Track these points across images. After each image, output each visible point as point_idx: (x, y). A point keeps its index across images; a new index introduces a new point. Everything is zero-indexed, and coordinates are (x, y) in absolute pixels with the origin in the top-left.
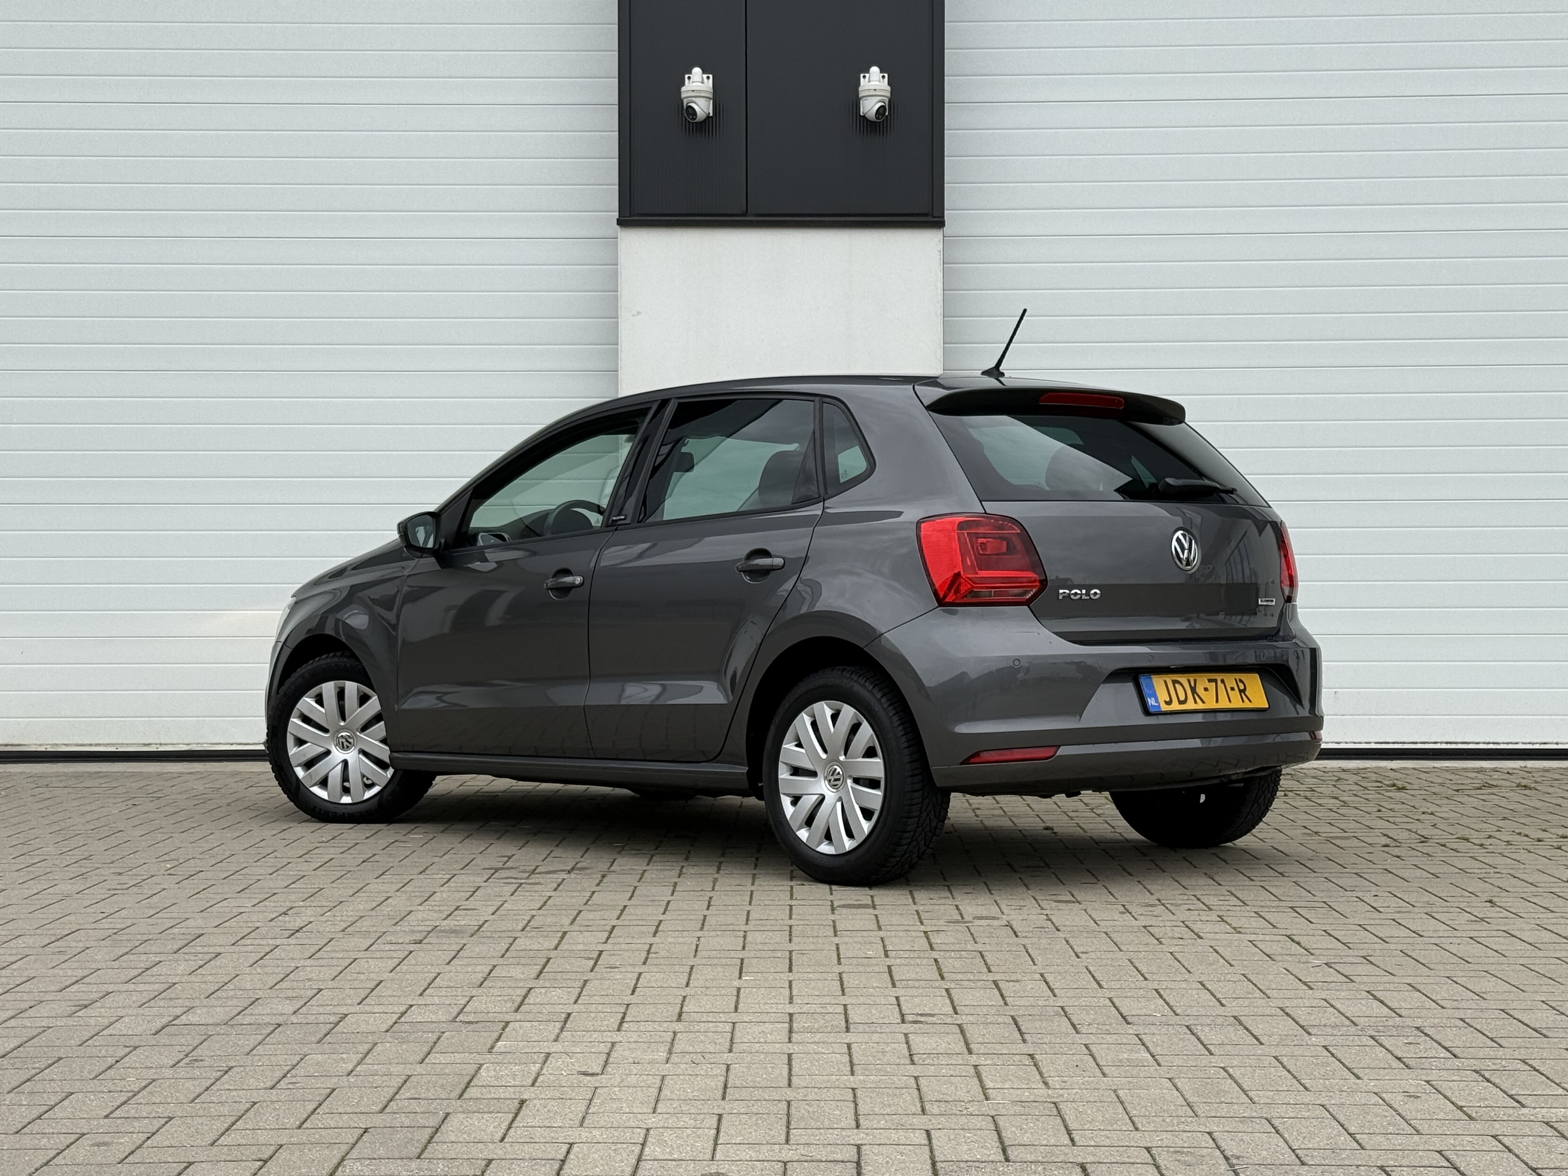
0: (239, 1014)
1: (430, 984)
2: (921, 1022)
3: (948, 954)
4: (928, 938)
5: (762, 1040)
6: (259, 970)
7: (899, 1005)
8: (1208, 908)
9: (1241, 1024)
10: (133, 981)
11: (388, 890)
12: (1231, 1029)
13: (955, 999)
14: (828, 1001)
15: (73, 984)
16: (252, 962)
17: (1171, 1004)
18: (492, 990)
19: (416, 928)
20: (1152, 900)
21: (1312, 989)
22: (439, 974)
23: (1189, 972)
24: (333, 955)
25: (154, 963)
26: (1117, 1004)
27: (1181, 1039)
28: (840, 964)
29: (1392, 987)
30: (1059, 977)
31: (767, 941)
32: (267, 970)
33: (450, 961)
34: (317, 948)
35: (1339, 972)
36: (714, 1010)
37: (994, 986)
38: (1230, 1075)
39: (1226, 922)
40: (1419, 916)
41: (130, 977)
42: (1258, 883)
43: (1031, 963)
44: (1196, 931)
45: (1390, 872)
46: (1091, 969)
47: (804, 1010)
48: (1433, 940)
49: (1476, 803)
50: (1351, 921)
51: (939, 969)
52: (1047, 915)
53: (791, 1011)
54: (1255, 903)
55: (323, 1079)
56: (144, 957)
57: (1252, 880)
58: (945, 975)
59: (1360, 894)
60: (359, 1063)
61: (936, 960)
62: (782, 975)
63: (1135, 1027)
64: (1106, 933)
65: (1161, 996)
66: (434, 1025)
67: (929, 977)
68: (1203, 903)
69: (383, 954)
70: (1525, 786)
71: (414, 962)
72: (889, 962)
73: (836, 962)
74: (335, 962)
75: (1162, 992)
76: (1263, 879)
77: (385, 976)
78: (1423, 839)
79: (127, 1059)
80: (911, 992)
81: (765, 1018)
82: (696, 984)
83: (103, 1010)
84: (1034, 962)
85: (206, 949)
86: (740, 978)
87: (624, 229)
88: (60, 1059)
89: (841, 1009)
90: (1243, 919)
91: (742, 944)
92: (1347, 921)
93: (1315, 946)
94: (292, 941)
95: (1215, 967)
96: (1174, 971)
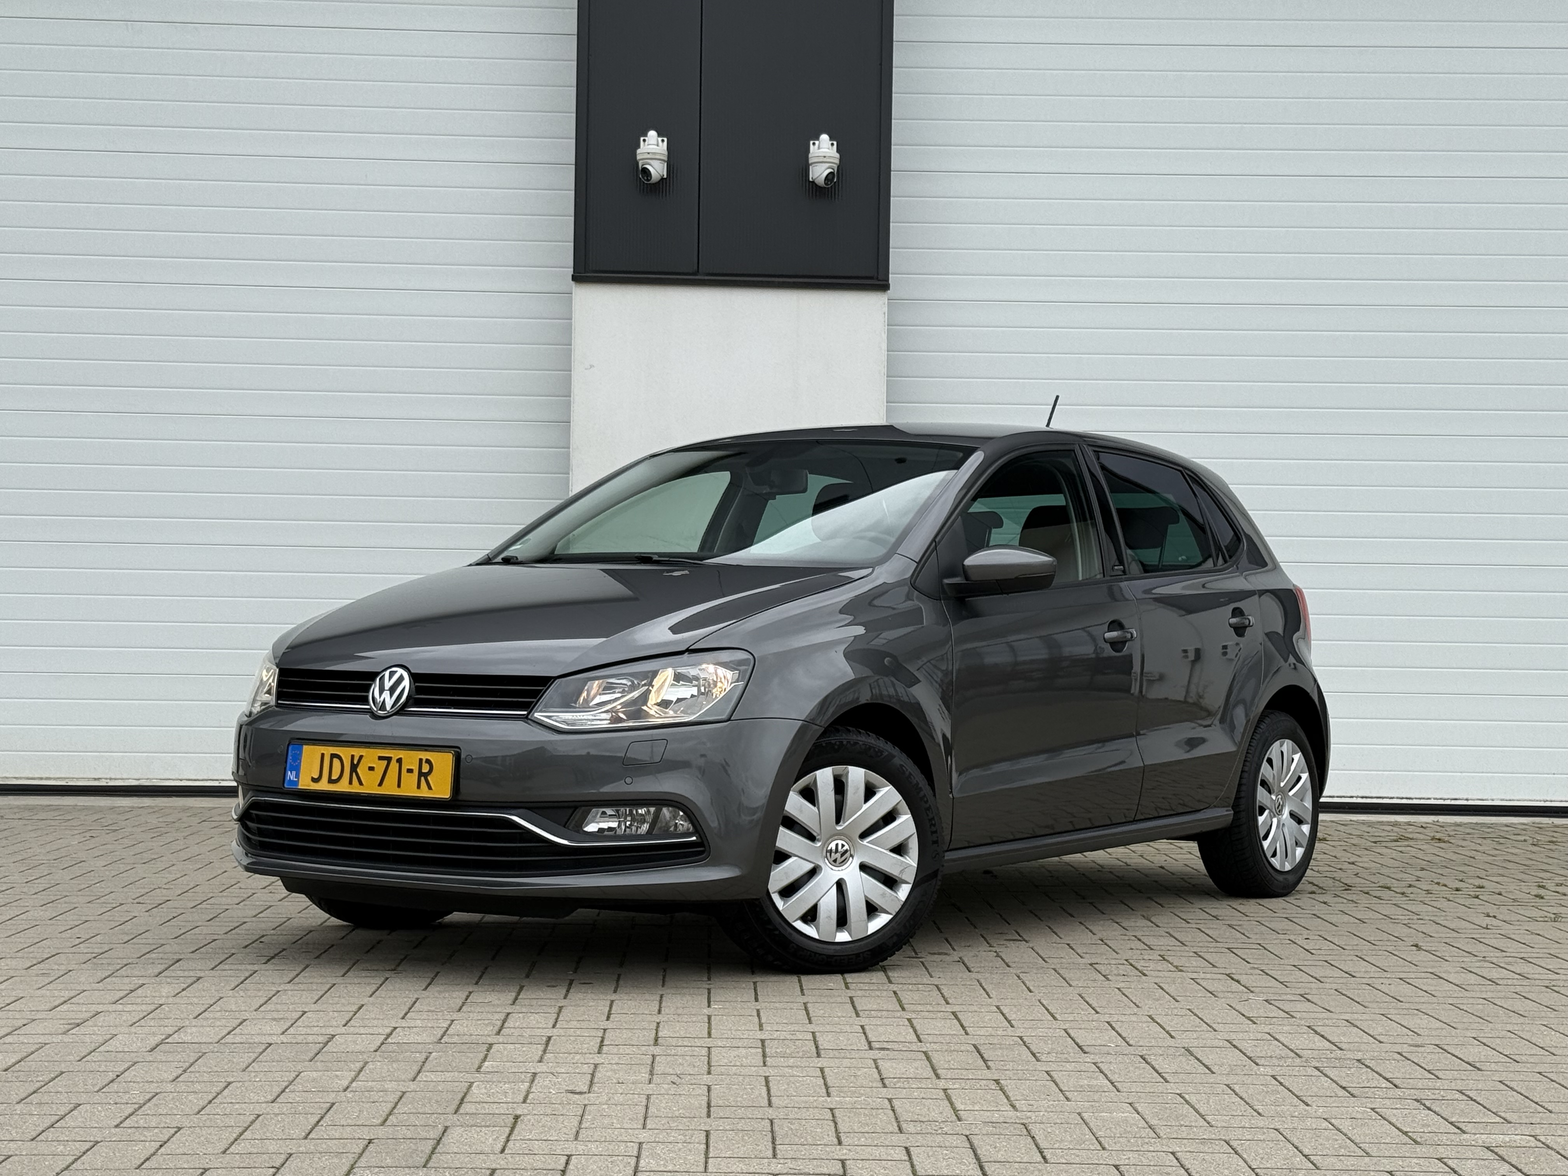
0: (229, 1033)
1: (410, 1009)
2: (888, 1049)
3: (905, 987)
4: (886, 972)
5: (738, 1064)
6: (242, 993)
7: (865, 1033)
8: (1150, 947)
9: (1192, 1054)
10: (120, 1002)
12: (1184, 1059)
13: (918, 1028)
14: (796, 1029)
15: (62, 1004)
16: (233, 986)
17: (1124, 1035)
18: (471, 1015)
20: (1095, 939)
21: (1255, 1023)
22: (417, 999)
23: (1138, 1006)
24: (312, 980)
25: (137, 986)
26: (1072, 1035)
27: (1136, 1068)
28: (805, 995)
29: (1329, 1022)
30: (1015, 1010)
32: (249, 993)
33: (427, 987)
34: (296, 972)
35: (1279, 1008)
36: (688, 1036)
37: (953, 1017)
38: (1186, 1101)
39: (1168, 961)
40: (1350, 958)
41: (117, 998)
42: (1194, 926)
44: (1140, 968)
45: (1319, 917)
46: (1045, 1002)
47: (775, 1035)
48: (1364, 981)
49: (1394, 854)
50: (1286, 962)
51: (899, 1001)
52: (996, 952)
53: (763, 1038)
54: (1193, 944)
55: (320, 1094)
56: (126, 980)
57: (1188, 923)
58: (905, 1006)
59: (1292, 938)
60: (353, 1081)
61: (895, 993)
62: (749, 1004)
63: (1092, 1056)
64: (1055, 970)
65: (1113, 1029)
66: (421, 1046)
67: (890, 1007)
68: (1144, 943)
69: (361, 980)
70: (1439, 839)
71: (392, 988)
72: (851, 993)
73: (800, 993)
74: (314, 987)
75: (1114, 1025)
76: (1198, 921)
77: (364, 1000)
78: (1347, 887)
79: (126, 1074)
80: (874, 1021)
81: (735, 1043)
82: (668, 1011)
83: (95, 1029)
84: (989, 995)
85: (186, 974)
86: (709, 1006)
87: (578, 285)
88: (62, 1073)
89: (810, 1036)
90: (1184, 959)
92: (1282, 962)
93: (1255, 984)
94: (270, 965)
95: (1161, 1002)
96: (1123, 1005)
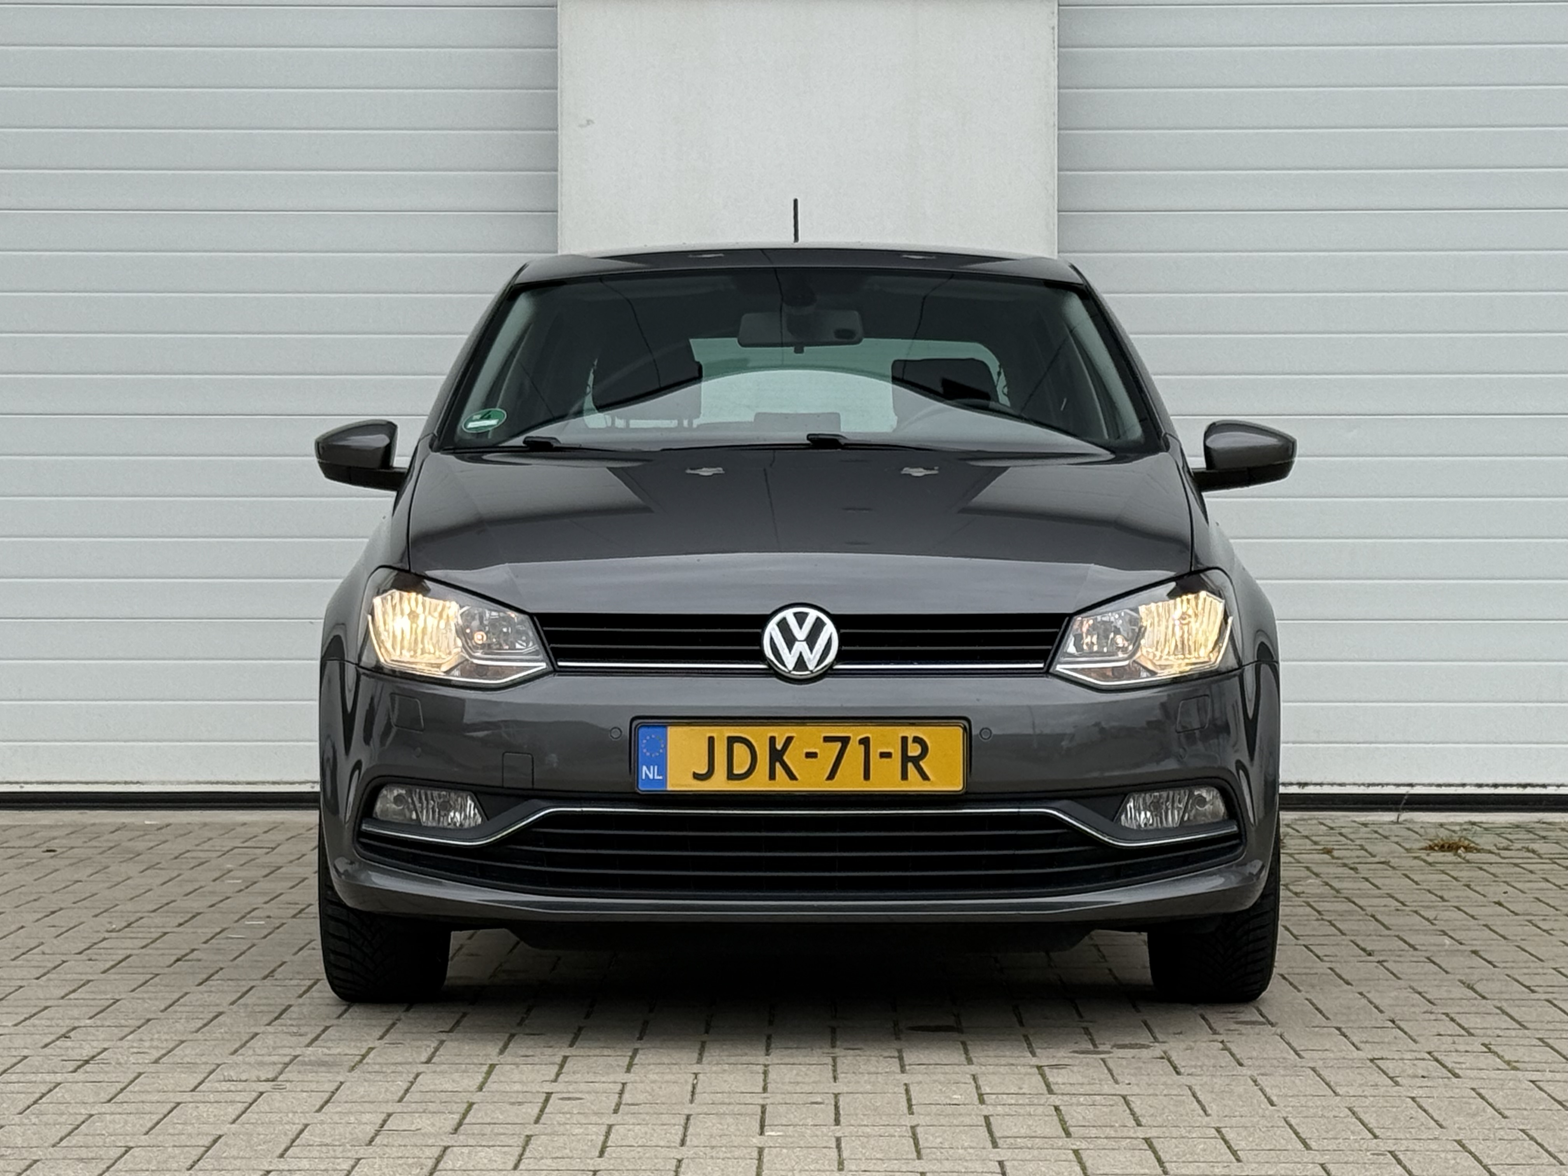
1: (293, 1141)
3: (1074, 1100)
4: (1043, 1075)
6: (34, 1120)
8: (1468, 1032)
11: (218, 1002)
13: (1088, 1164)
14: (896, 1168)
16: (21, 1107)
19: (267, 1059)
22: (306, 1126)
23: (1441, 1126)
24: (144, 1097)
28: (912, 1114)
30: (1244, 1133)
31: (800, 1079)
32: (44, 1118)
33: (322, 1107)
34: (120, 1086)
37: (1146, 1147)
39: (1495, 1053)
43: (1201, 1112)
44: (1450, 1065)
46: (1293, 1122)
51: (1063, 1122)
52: (1222, 1042)
54: (1539, 1026)
57: (1533, 991)
58: (1071, 1129)
61: (1057, 1109)
62: (825, 1129)
64: (1313, 1069)
65: (1399, 1162)
67: (1048, 1132)
68: (1459, 1025)
69: (219, 1097)
71: (267, 1109)
72: (986, 1110)
73: (906, 1111)
74: (147, 1107)
75: (1401, 1157)
77: (225, 1129)
80: (1021, 1154)
82: (696, 1143)
84: (1205, 1111)
86: (762, 1133)
90: (1521, 1050)
91: (762, 1084)
94: (79, 1076)
95: (1480, 1119)
96: (1418, 1124)
